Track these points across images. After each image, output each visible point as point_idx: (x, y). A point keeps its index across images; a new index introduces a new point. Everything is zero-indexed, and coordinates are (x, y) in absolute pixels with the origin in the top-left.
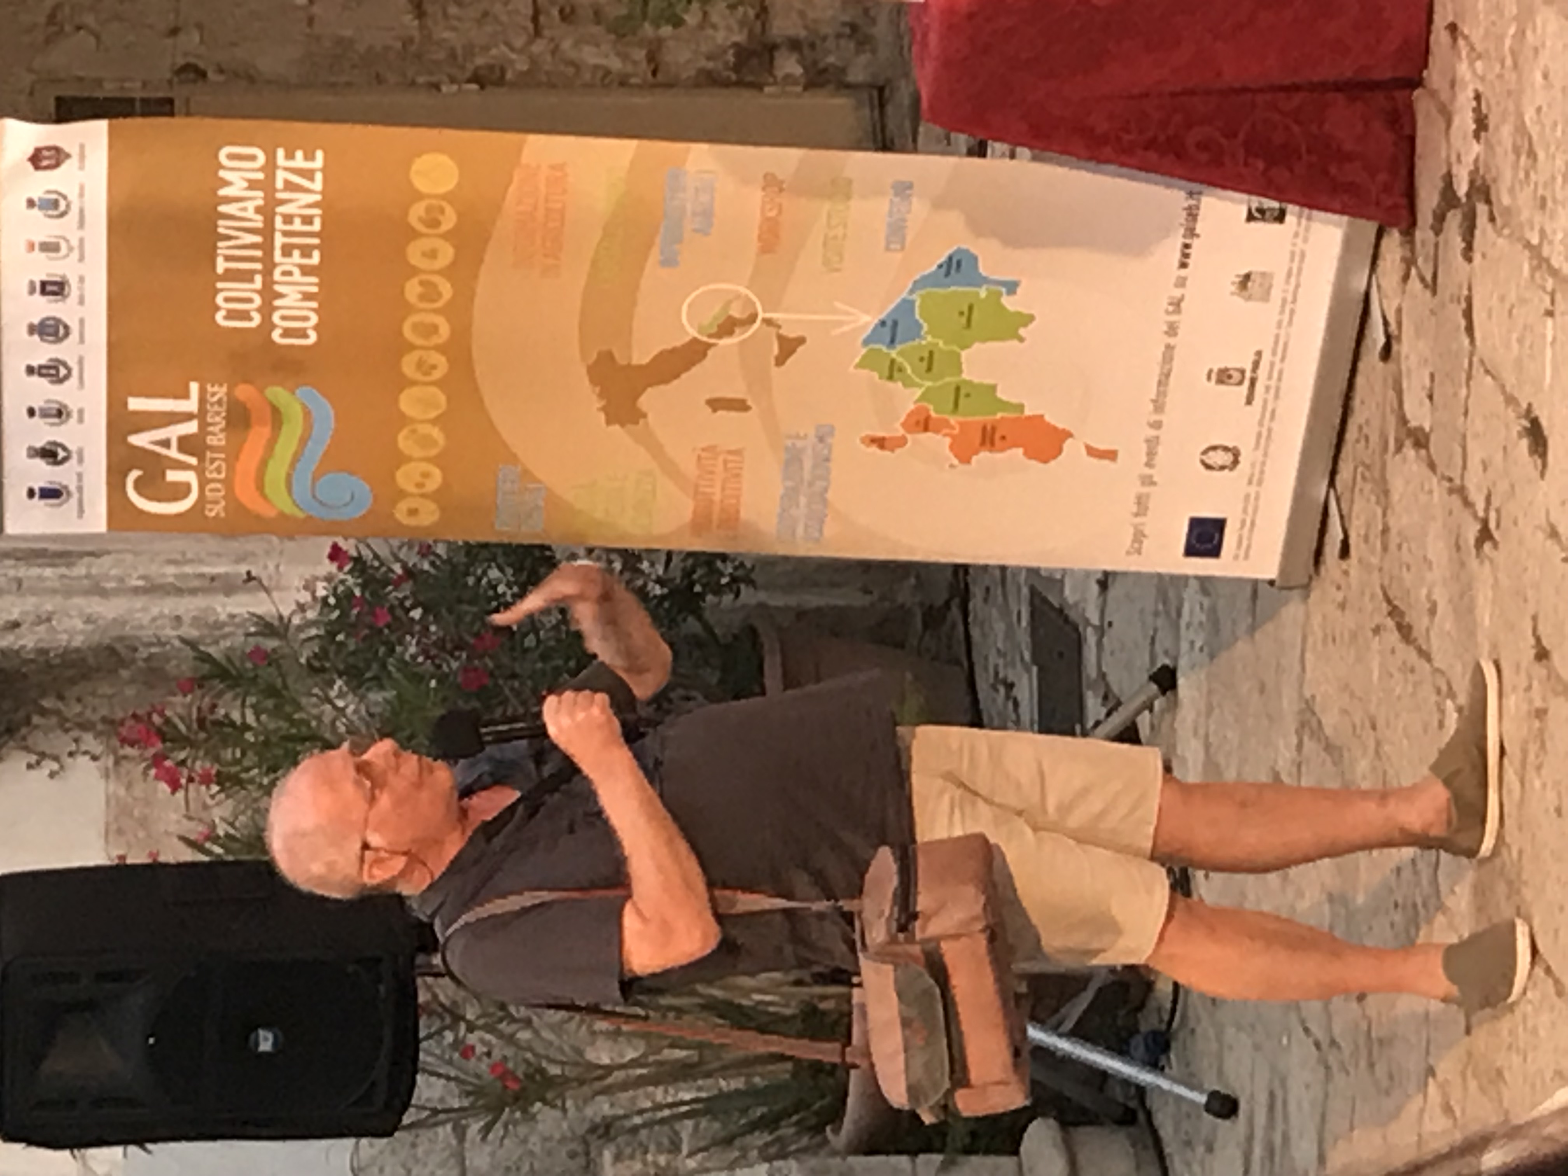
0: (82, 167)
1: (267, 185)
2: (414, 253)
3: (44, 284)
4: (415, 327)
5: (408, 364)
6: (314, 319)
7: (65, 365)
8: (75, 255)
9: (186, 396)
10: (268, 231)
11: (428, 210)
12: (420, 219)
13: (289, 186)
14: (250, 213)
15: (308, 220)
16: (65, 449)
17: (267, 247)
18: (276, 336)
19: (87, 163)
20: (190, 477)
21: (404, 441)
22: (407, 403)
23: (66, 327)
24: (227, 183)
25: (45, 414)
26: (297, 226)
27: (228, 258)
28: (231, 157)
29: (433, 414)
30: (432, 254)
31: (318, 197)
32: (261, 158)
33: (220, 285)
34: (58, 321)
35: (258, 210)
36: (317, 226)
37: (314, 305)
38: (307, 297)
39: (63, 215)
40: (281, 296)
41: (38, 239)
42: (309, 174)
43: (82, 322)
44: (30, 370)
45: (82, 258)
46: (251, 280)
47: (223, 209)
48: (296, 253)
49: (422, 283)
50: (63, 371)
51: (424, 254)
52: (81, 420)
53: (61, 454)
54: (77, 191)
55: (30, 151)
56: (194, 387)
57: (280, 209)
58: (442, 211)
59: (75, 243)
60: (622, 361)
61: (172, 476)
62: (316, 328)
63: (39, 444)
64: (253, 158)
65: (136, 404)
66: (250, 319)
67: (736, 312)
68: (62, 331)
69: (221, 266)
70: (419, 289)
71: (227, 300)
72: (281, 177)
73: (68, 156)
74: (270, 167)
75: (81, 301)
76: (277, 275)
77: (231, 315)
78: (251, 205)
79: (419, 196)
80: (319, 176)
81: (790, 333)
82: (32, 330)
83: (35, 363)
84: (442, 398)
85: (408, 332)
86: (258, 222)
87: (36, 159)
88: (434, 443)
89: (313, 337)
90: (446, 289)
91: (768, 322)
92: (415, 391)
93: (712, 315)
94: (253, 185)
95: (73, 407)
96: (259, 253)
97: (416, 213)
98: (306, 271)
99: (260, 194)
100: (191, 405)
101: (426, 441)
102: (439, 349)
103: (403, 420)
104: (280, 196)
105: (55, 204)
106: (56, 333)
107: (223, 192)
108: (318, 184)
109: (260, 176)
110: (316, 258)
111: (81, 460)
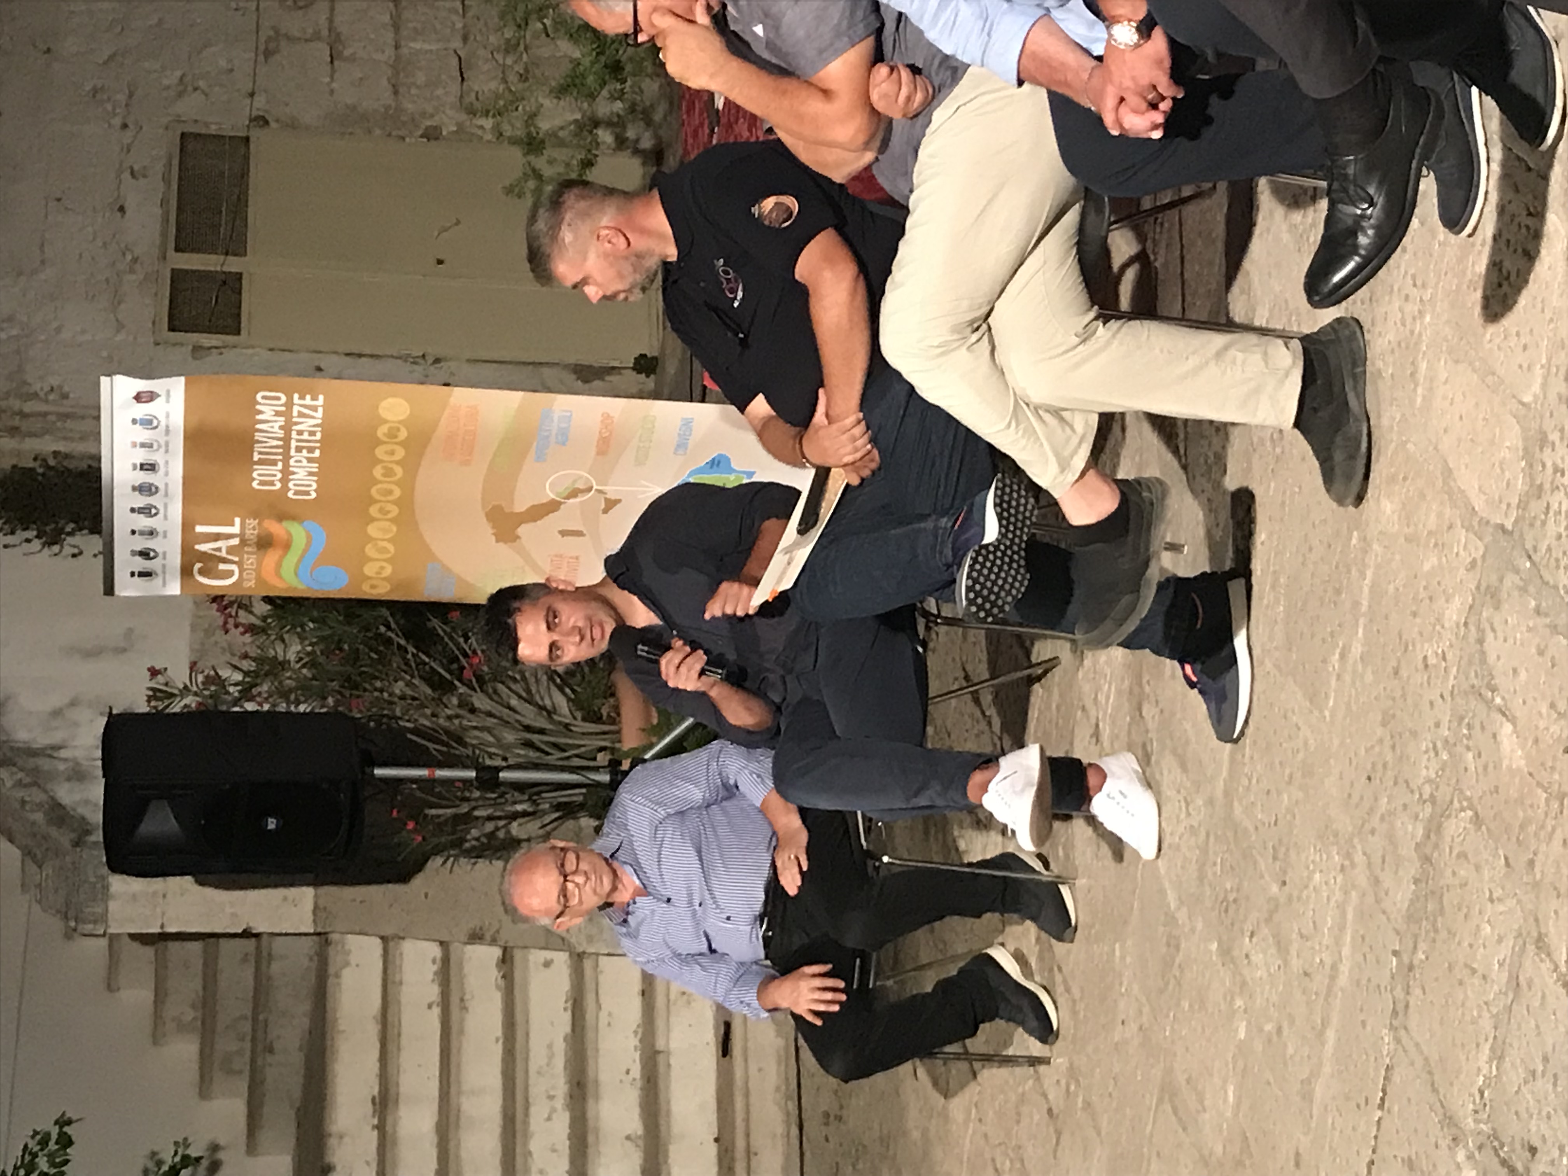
0: (168, 401)
1: (287, 413)
2: (380, 452)
3: (142, 465)
4: (378, 491)
5: (373, 511)
6: (315, 486)
7: (155, 508)
8: (162, 450)
9: (232, 525)
10: (287, 439)
11: (390, 429)
12: (385, 434)
13: (301, 415)
14: (276, 429)
15: (312, 433)
16: (154, 551)
17: (287, 447)
18: (290, 494)
19: (171, 400)
20: (234, 567)
21: (370, 550)
22: (372, 530)
23: (157, 488)
24: (261, 412)
25: (142, 533)
26: (306, 436)
27: (260, 453)
28: (264, 397)
29: (387, 537)
30: (392, 453)
31: (320, 421)
32: (284, 399)
33: (255, 467)
34: (151, 485)
35: (281, 428)
36: (318, 436)
37: (315, 478)
38: (311, 474)
39: (156, 427)
40: (294, 473)
41: (140, 440)
42: (314, 409)
43: (166, 485)
44: (133, 510)
45: (167, 451)
46: (276, 465)
47: (258, 426)
48: (305, 451)
49: (384, 468)
50: (154, 511)
51: (386, 453)
52: (165, 536)
53: (152, 554)
54: (164, 415)
55: (135, 394)
56: (237, 520)
57: (294, 427)
58: (398, 429)
59: (163, 443)
60: (507, 510)
61: (222, 567)
62: (315, 491)
63: (138, 549)
64: (278, 399)
65: (199, 529)
66: (275, 485)
67: (580, 485)
68: (153, 489)
69: (256, 457)
70: (382, 471)
71: (260, 475)
72: (296, 409)
73: (159, 396)
74: (289, 404)
75: (167, 474)
76: (292, 462)
77: (262, 483)
78: (277, 425)
79: (386, 421)
80: (320, 410)
81: (612, 496)
82: (134, 489)
83: (136, 506)
84: (395, 529)
85: (374, 491)
86: (281, 434)
87: (138, 398)
88: (388, 552)
89: (314, 495)
90: (399, 471)
91: (599, 491)
92: (376, 523)
93: (564, 487)
94: (278, 414)
95: (160, 529)
96: (281, 450)
97: (382, 431)
98: (310, 460)
99: (283, 419)
100: (236, 529)
101: (384, 550)
102: (394, 502)
103: (370, 539)
104: (294, 420)
105: (150, 422)
106: (150, 490)
107: (259, 417)
108: (320, 413)
109: (283, 409)
110: (317, 453)
111: (164, 558)
